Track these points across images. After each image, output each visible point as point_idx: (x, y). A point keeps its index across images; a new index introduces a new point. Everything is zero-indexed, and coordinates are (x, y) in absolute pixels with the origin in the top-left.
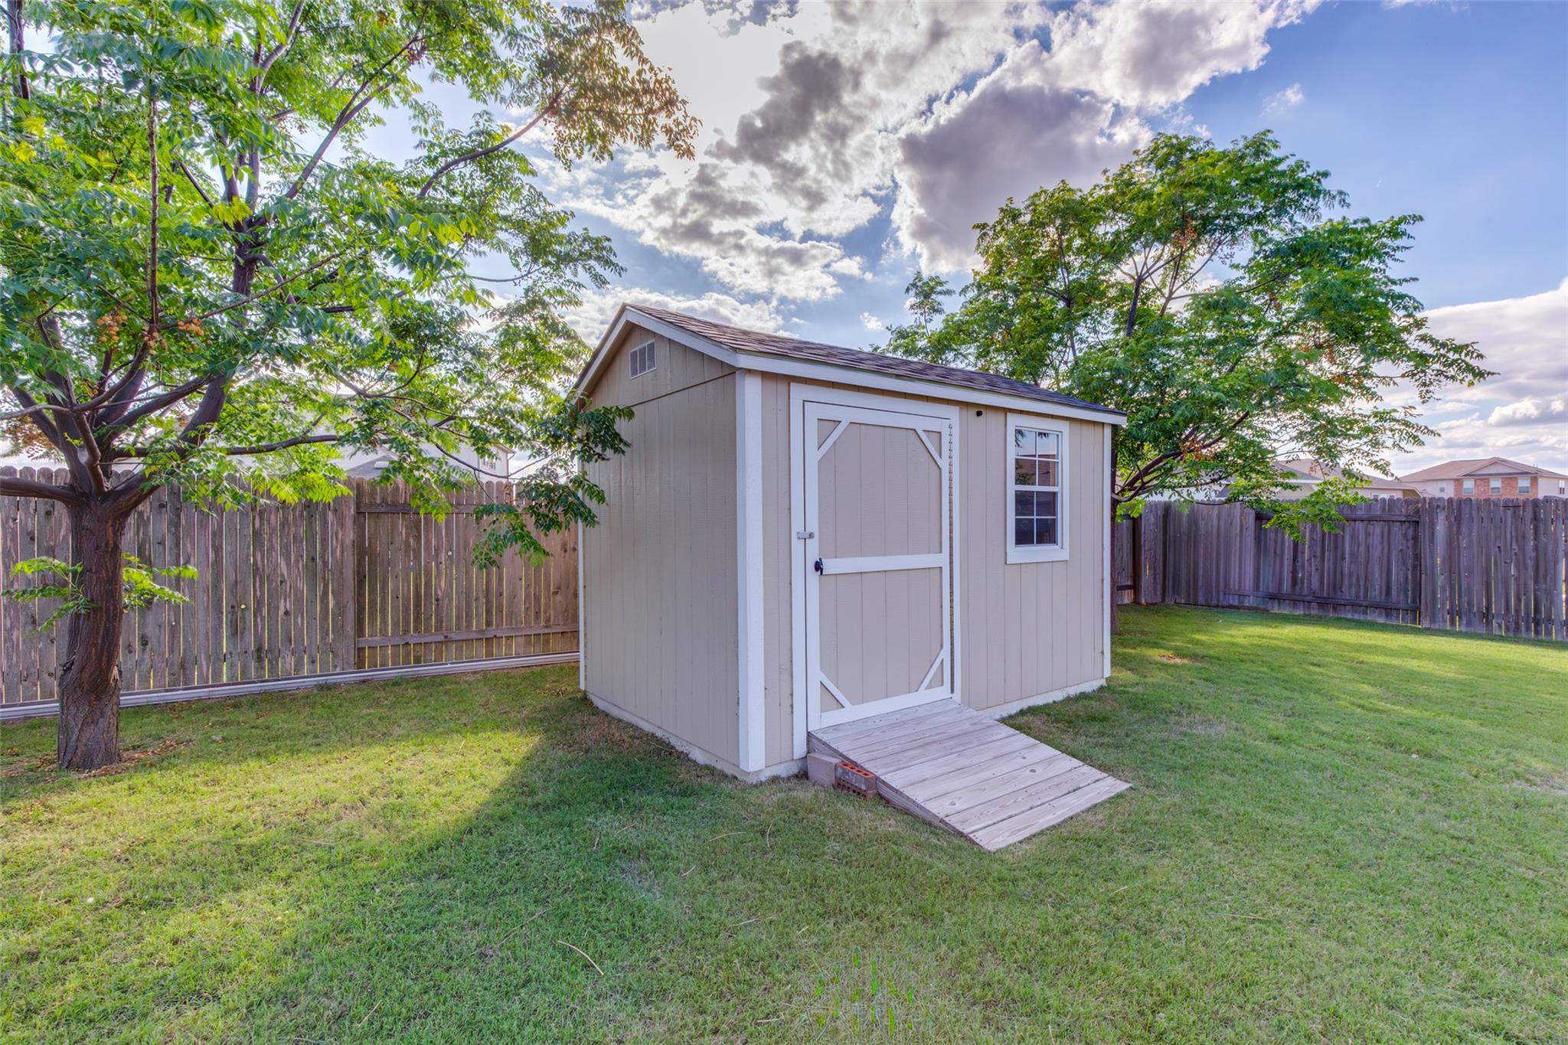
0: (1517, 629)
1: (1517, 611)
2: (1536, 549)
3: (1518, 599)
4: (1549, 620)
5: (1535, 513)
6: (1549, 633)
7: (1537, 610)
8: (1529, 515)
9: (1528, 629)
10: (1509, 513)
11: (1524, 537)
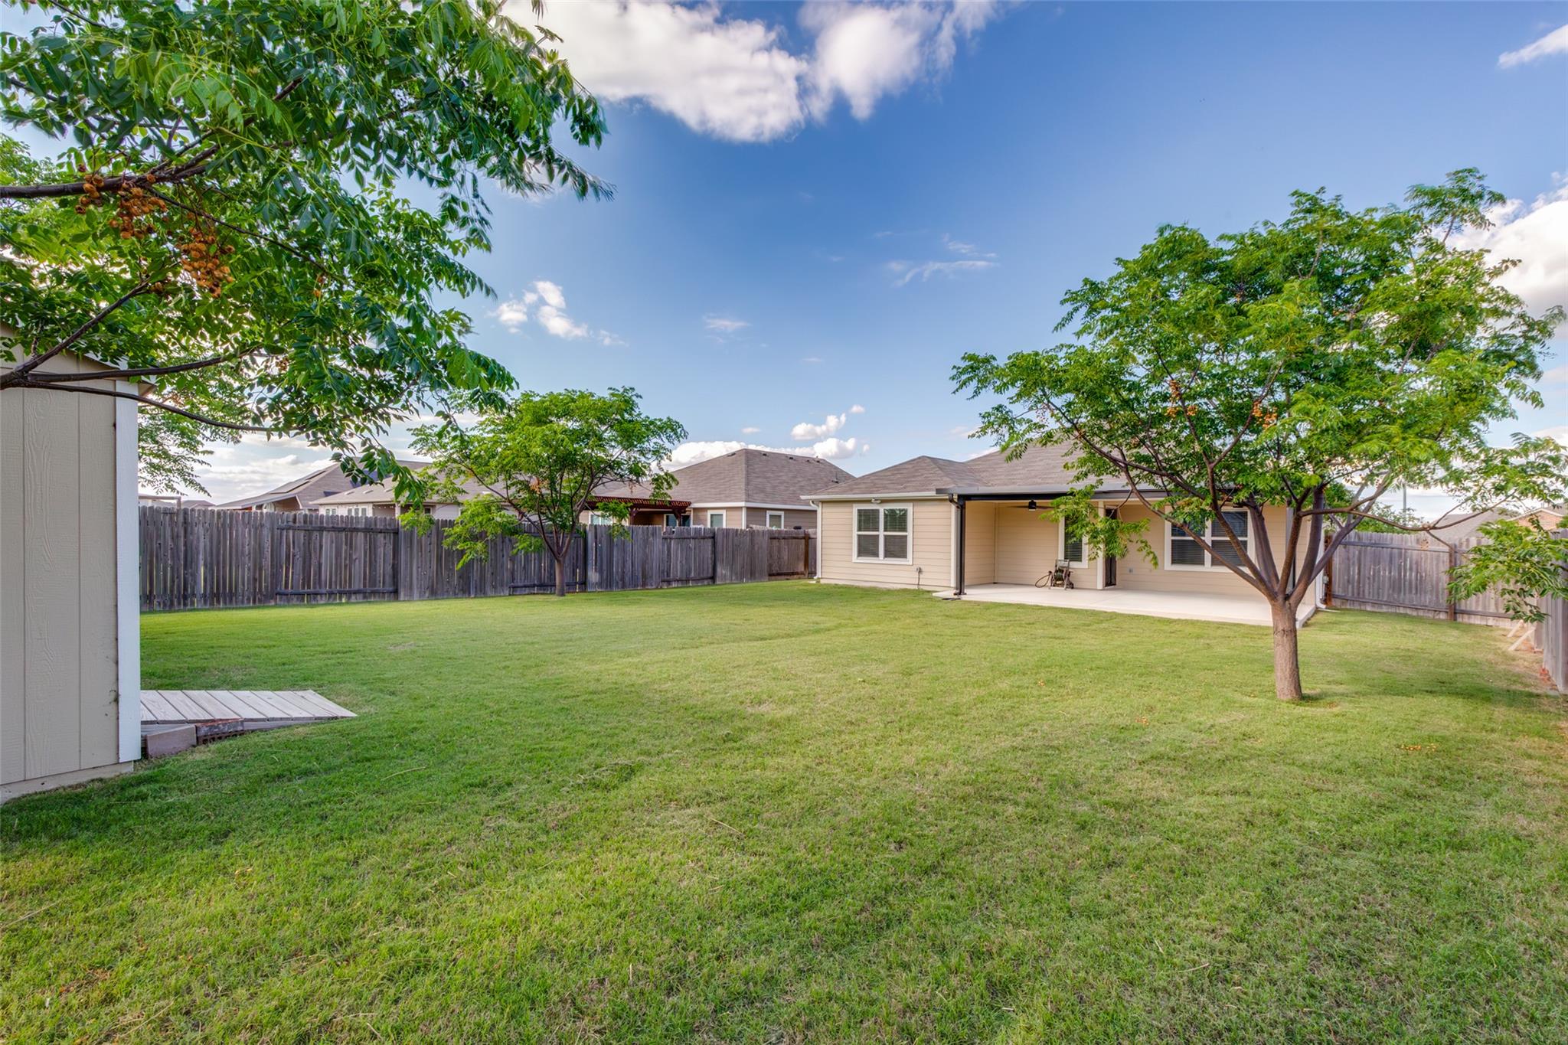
0: (172, 604)
1: (172, 591)
2: (185, 545)
3: (173, 581)
4: (194, 595)
5: (185, 519)
6: (192, 603)
7: (185, 589)
8: (181, 519)
9: (179, 604)
10: (168, 518)
11: (177, 536)
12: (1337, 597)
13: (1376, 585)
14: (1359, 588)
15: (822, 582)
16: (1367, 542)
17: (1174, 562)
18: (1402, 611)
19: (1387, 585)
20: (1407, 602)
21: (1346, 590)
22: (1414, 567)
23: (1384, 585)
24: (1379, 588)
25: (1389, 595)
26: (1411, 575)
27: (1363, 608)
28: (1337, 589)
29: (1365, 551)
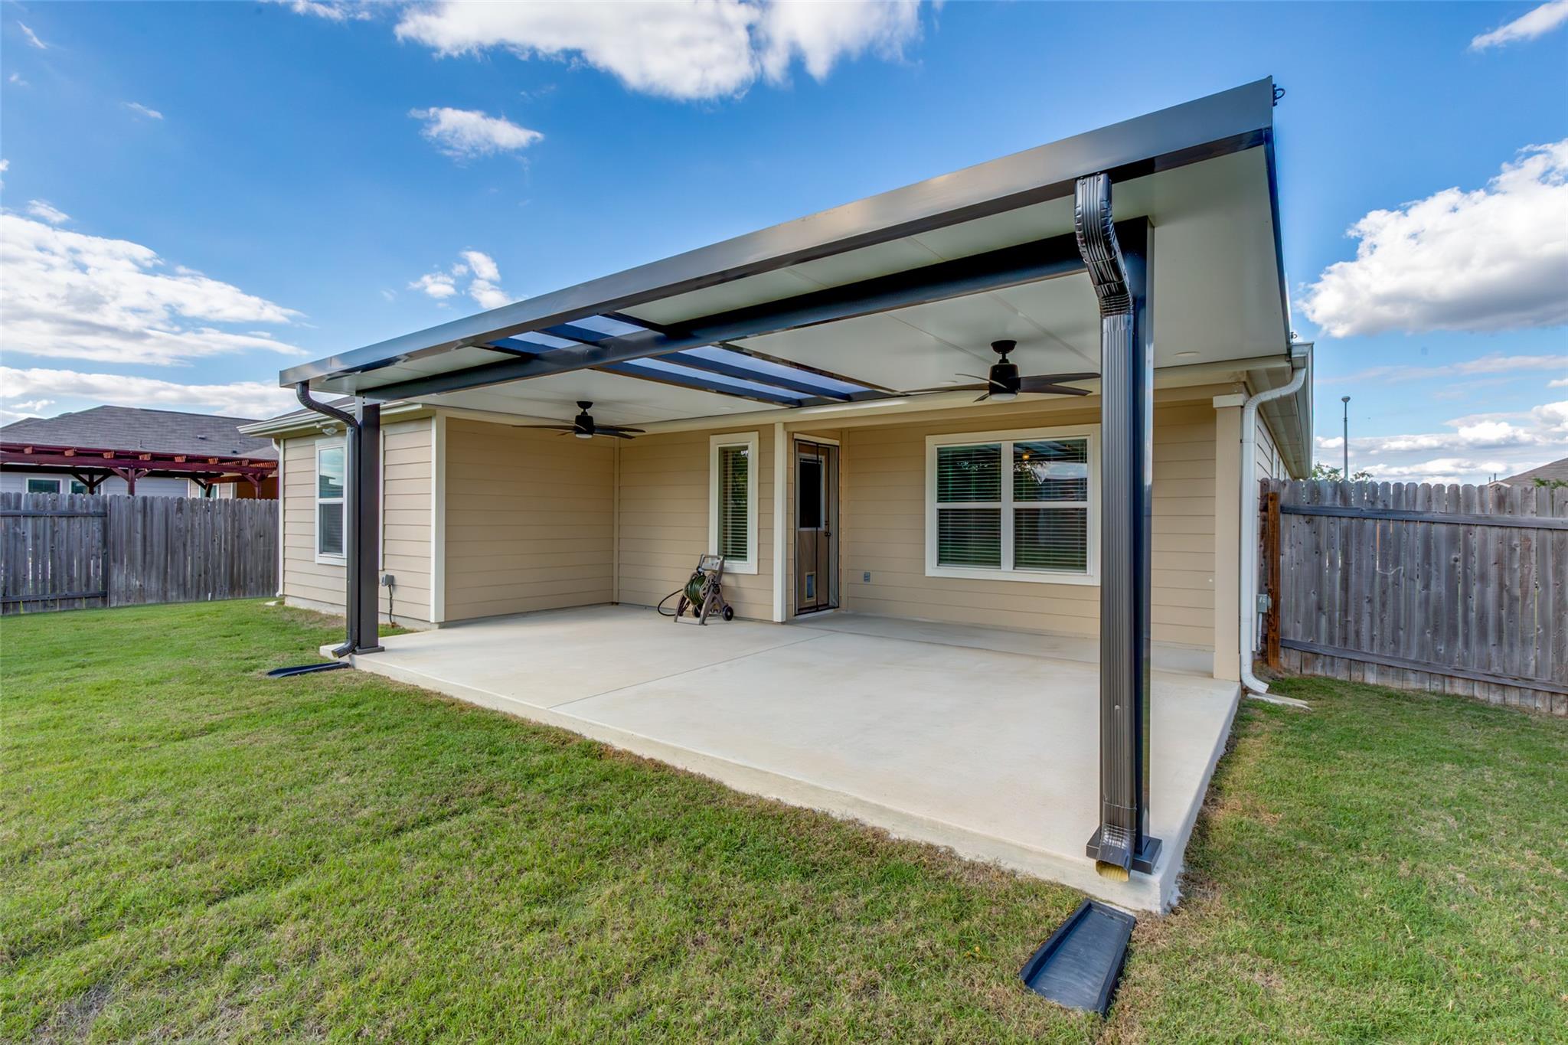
12: (1291, 646)
13: (1388, 619)
14: (1345, 626)
15: (289, 603)
16: (1366, 508)
17: (942, 559)
18: (1459, 689)
19: (1418, 617)
20: (1473, 668)
21: (1312, 629)
22: (1493, 571)
23: (1410, 618)
24: (1397, 627)
25: (1422, 647)
26: (1482, 593)
27: (1357, 676)
28: (1293, 628)
29: (1360, 530)
